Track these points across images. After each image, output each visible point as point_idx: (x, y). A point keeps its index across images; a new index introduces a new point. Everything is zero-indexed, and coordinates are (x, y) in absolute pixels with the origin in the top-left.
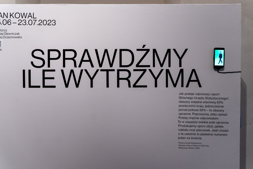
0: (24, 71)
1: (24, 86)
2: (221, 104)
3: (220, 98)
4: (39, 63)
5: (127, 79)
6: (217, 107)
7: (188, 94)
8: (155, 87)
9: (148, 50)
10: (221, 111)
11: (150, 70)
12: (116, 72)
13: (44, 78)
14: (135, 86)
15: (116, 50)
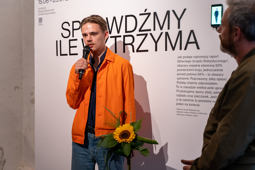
0: (57, 41)
1: (57, 55)
2: (220, 68)
3: (219, 61)
4: (66, 33)
5: (131, 44)
6: (216, 70)
7: (186, 57)
8: (156, 51)
9: (149, 14)
10: (220, 75)
11: (151, 34)
12: (122, 38)
13: (70, 47)
14: (138, 51)
15: (122, 17)
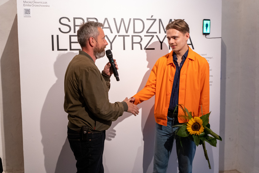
0: (52, 36)
3: (207, 58)
4: (66, 29)
5: (139, 43)
8: (161, 49)
9: (155, 20)
11: (157, 36)
12: (130, 38)
14: (145, 49)
15: (130, 19)
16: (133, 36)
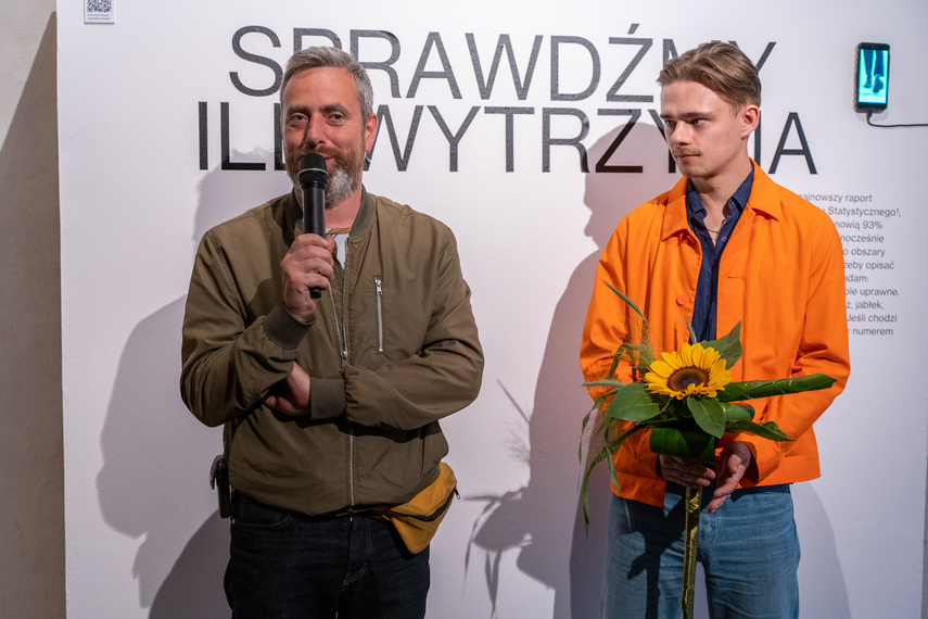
0: (203, 107)
1: (205, 166)
2: (875, 232)
3: (873, 212)
4: (260, 76)
5: (575, 142)
6: (863, 239)
8: (670, 172)
9: (647, 44)
11: (653, 113)
12: (537, 119)
14: (601, 167)
15: (539, 39)
16: (547, 113)
